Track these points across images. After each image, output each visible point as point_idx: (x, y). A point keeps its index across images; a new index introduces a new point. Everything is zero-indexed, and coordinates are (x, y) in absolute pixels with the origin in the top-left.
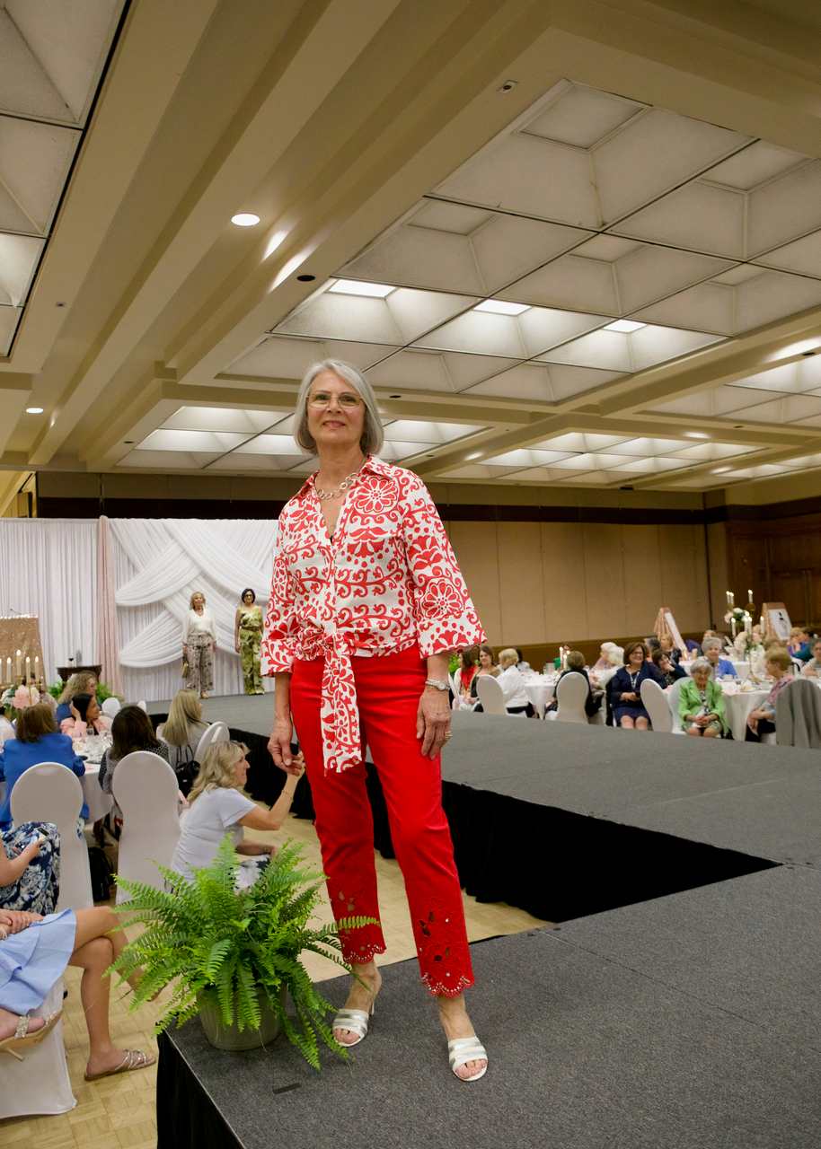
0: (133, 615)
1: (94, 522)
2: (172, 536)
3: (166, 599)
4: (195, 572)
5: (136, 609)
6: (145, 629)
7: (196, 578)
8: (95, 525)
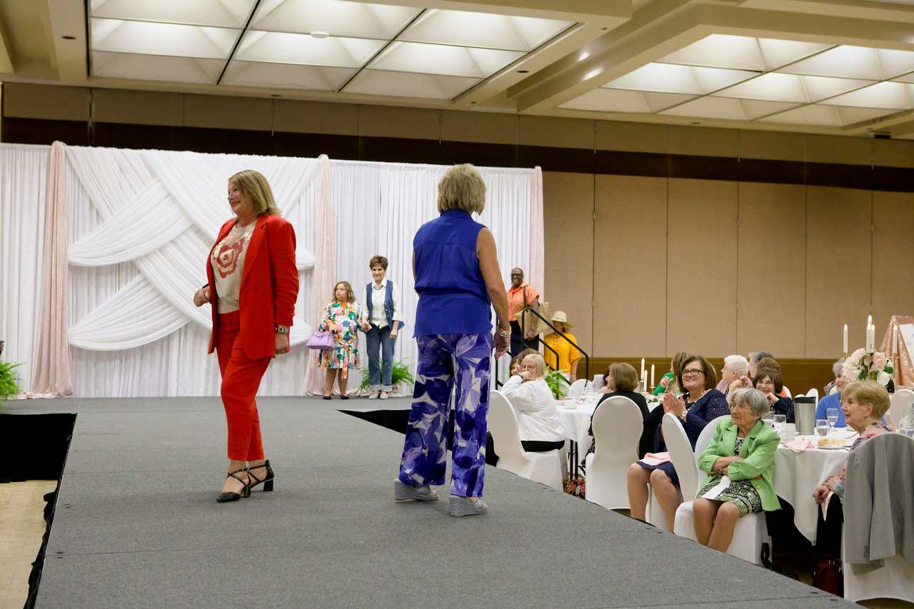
0: (93, 277)
1: (44, 149)
2: (153, 174)
3: (141, 258)
4: (182, 225)
5: (98, 271)
6: (110, 299)
7: (184, 233)
8: (46, 154)
